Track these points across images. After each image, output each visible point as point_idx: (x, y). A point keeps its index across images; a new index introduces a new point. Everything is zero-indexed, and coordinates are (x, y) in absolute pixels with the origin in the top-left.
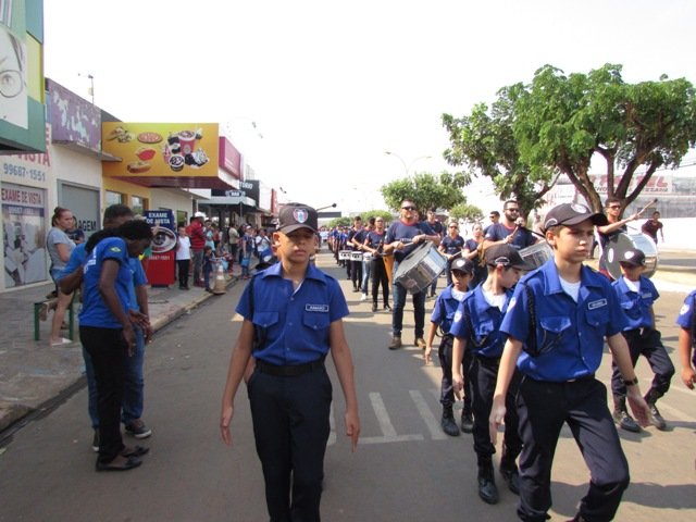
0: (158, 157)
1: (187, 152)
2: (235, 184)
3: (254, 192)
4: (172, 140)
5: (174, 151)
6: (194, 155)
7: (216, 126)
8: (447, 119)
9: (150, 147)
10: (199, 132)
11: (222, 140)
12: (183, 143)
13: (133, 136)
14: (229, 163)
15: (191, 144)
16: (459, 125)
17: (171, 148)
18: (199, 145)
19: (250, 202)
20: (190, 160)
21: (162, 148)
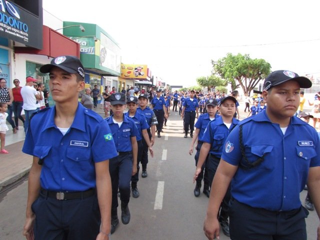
0: (132, 73)
1: (139, 72)
2: (149, 79)
3: (152, 80)
4: (136, 69)
5: (136, 71)
6: (141, 73)
7: (146, 66)
8: (213, 62)
9: (130, 70)
10: (142, 67)
11: (148, 69)
13: (126, 68)
14: (149, 75)
15: (140, 70)
16: (215, 63)
18: (142, 70)
19: (151, 83)
20: (140, 74)
21: (133, 71)
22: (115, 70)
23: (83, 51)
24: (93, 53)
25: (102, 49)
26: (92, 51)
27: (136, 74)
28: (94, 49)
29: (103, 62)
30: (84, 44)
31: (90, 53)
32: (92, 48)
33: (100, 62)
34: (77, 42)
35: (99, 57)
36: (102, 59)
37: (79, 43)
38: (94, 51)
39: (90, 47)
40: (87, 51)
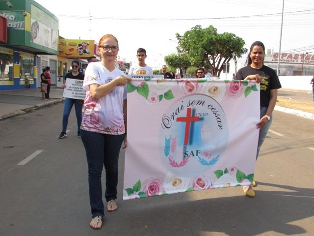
0: (75, 51)
4: (80, 45)
5: (80, 49)
9: (72, 47)
12: (83, 46)
17: (79, 48)
20: (85, 52)
21: (76, 48)
22: (50, 47)
23: (11, 26)
24: (23, 29)
25: (34, 23)
26: (21, 26)
27: (80, 52)
28: (24, 24)
29: (35, 38)
30: (12, 18)
31: (19, 29)
32: (22, 22)
33: (31, 38)
34: (4, 16)
35: (29, 34)
36: (33, 35)
37: (6, 17)
38: (23, 26)
39: (19, 22)
40: (15, 26)
